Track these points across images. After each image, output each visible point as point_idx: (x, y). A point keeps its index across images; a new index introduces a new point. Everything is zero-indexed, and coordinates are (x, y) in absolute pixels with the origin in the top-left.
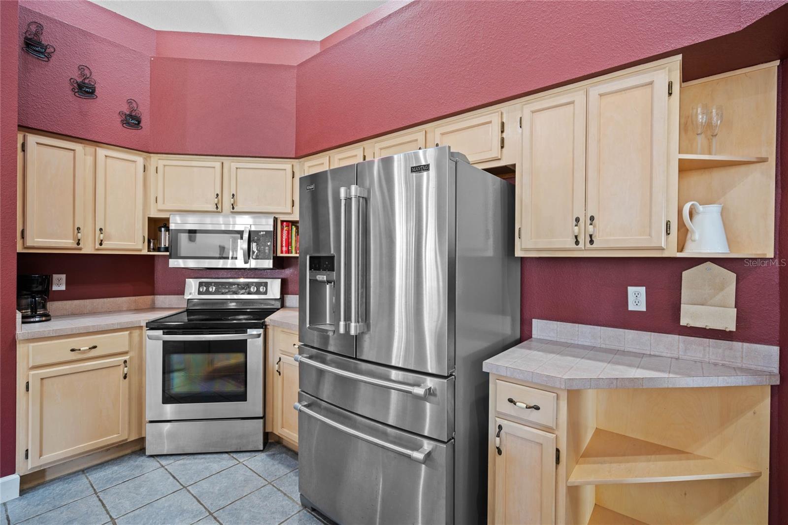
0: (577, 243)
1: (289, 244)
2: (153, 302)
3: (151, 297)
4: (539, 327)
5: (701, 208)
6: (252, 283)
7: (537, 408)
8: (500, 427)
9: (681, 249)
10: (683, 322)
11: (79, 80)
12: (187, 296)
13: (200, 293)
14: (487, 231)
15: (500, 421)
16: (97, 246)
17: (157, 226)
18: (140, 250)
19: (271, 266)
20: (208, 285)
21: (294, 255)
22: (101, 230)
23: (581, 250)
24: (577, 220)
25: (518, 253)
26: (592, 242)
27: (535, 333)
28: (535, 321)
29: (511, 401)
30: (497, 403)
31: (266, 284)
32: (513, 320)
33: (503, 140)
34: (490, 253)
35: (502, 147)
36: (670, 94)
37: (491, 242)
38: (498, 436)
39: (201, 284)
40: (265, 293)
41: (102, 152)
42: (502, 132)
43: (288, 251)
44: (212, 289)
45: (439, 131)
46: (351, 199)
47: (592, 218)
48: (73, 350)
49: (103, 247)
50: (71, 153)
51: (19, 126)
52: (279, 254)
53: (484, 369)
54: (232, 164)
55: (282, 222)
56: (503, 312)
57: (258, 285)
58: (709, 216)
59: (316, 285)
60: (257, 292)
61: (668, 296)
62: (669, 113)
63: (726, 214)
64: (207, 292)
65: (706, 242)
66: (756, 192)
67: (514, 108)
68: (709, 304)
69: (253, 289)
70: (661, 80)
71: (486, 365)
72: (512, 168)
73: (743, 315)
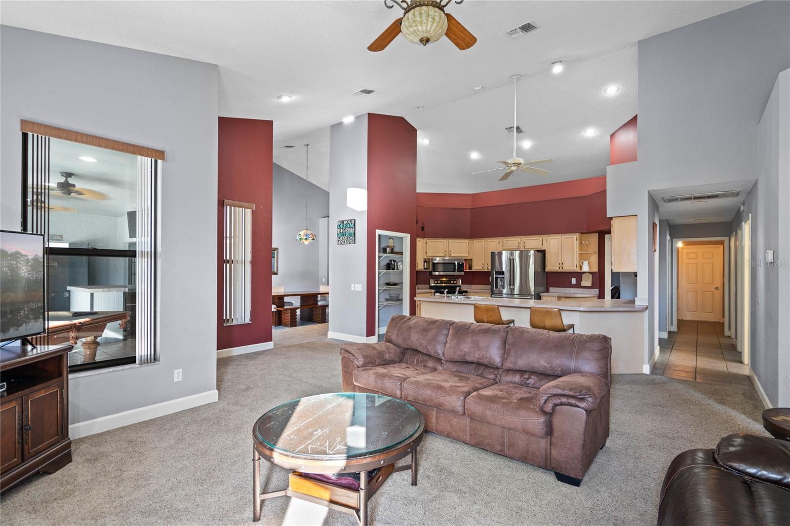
0: (559, 268)
1: (467, 267)
5: (584, 262)
9: (581, 270)
10: (582, 285)
12: (431, 285)
13: (435, 283)
14: (541, 265)
18: (422, 269)
19: (463, 274)
20: (438, 281)
21: (468, 270)
23: (560, 270)
24: (560, 263)
25: (546, 271)
26: (562, 268)
27: (550, 291)
31: (456, 281)
32: (546, 287)
34: (539, 270)
35: (542, 245)
36: (577, 240)
37: (541, 267)
39: (435, 281)
40: (456, 283)
42: (542, 242)
45: (525, 239)
47: (563, 263)
50: (419, 241)
51: (419, 236)
52: (464, 270)
54: (450, 241)
55: (466, 259)
56: (542, 286)
57: (454, 281)
58: (586, 264)
59: (497, 278)
60: (454, 283)
61: (579, 280)
62: (576, 244)
63: (589, 263)
64: (437, 283)
65: (585, 268)
66: (595, 258)
67: (545, 237)
68: (587, 281)
69: (452, 282)
70: (575, 237)
71: (541, 294)
72: (545, 250)
73: (593, 283)
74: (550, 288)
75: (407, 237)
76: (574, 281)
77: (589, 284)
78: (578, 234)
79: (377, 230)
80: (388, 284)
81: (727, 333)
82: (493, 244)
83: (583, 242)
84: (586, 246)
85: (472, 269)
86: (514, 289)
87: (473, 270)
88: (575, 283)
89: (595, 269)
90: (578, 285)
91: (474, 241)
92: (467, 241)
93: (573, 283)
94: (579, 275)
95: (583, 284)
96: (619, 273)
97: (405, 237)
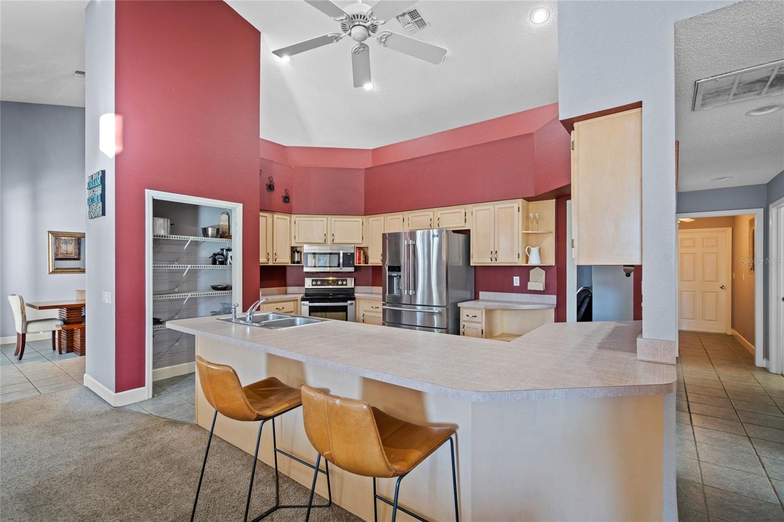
0: (492, 260)
1: (359, 259)
2: (286, 290)
3: (285, 288)
4: (482, 294)
5: (532, 249)
6: (339, 280)
7: (476, 316)
8: (464, 326)
9: (527, 263)
10: (529, 288)
11: (269, 184)
12: (306, 287)
13: (313, 285)
14: (460, 255)
15: (464, 324)
16: (274, 262)
17: (294, 250)
18: (288, 263)
19: (354, 271)
20: (317, 281)
21: (362, 265)
22: (275, 254)
23: (492, 263)
24: (492, 252)
25: (472, 264)
26: (496, 260)
27: (481, 297)
28: (480, 292)
29: (468, 316)
30: (463, 317)
31: (346, 280)
32: (471, 292)
33: (465, 219)
34: (461, 264)
35: (465, 222)
36: (519, 211)
37: (461, 259)
38: (463, 328)
39: (313, 280)
40: (346, 285)
41: (276, 216)
42: (465, 216)
43: (359, 263)
44: (319, 283)
45: (439, 212)
46: (409, 245)
47: (496, 252)
48: (277, 309)
49: (276, 262)
50: (265, 218)
51: (260, 210)
52: (355, 265)
53: (459, 306)
54: (333, 219)
55: (357, 248)
56: (467, 290)
57: (342, 281)
58: (534, 251)
59: (391, 278)
60: (342, 285)
61: (525, 280)
62: (518, 217)
63: (540, 250)
64: (316, 285)
65: (534, 260)
66: (550, 243)
67: (470, 208)
68: (537, 281)
69: (340, 283)
70: (516, 206)
71: (459, 305)
72: (469, 231)
73: (547, 285)
74: (481, 293)
75: (238, 209)
76: (516, 281)
77: (541, 287)
78: (520, 201)
79: (146, 190)
80: (215, 288)
81: (760, 361)
82: (393, 223)
83: (531, 215)
84: (535, 222)
85: (368, 263)
86: (415, 295)
87: (369, 265)
88: (518, 285)
89: (551, 261)
90: (523, 289)
91: (371, 219)
92: (360, 219)
93: (515, 285)
94: (525, 271)
95: (531, 286)
96: (591, 266)
97: (235, 209)
